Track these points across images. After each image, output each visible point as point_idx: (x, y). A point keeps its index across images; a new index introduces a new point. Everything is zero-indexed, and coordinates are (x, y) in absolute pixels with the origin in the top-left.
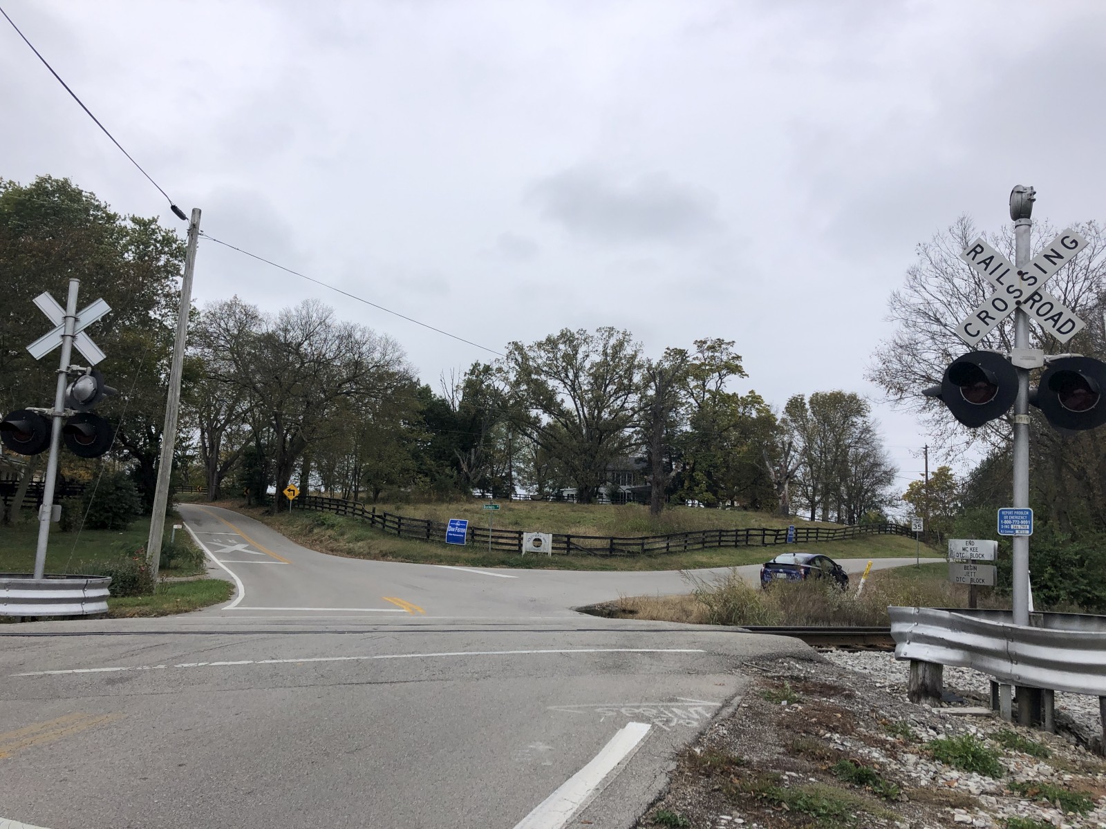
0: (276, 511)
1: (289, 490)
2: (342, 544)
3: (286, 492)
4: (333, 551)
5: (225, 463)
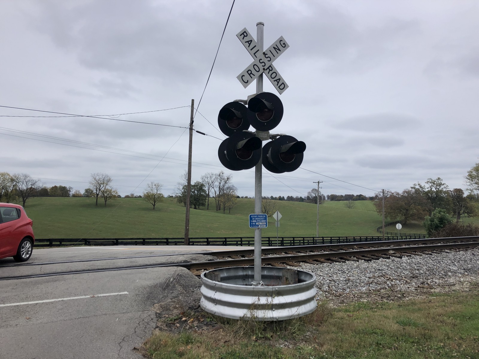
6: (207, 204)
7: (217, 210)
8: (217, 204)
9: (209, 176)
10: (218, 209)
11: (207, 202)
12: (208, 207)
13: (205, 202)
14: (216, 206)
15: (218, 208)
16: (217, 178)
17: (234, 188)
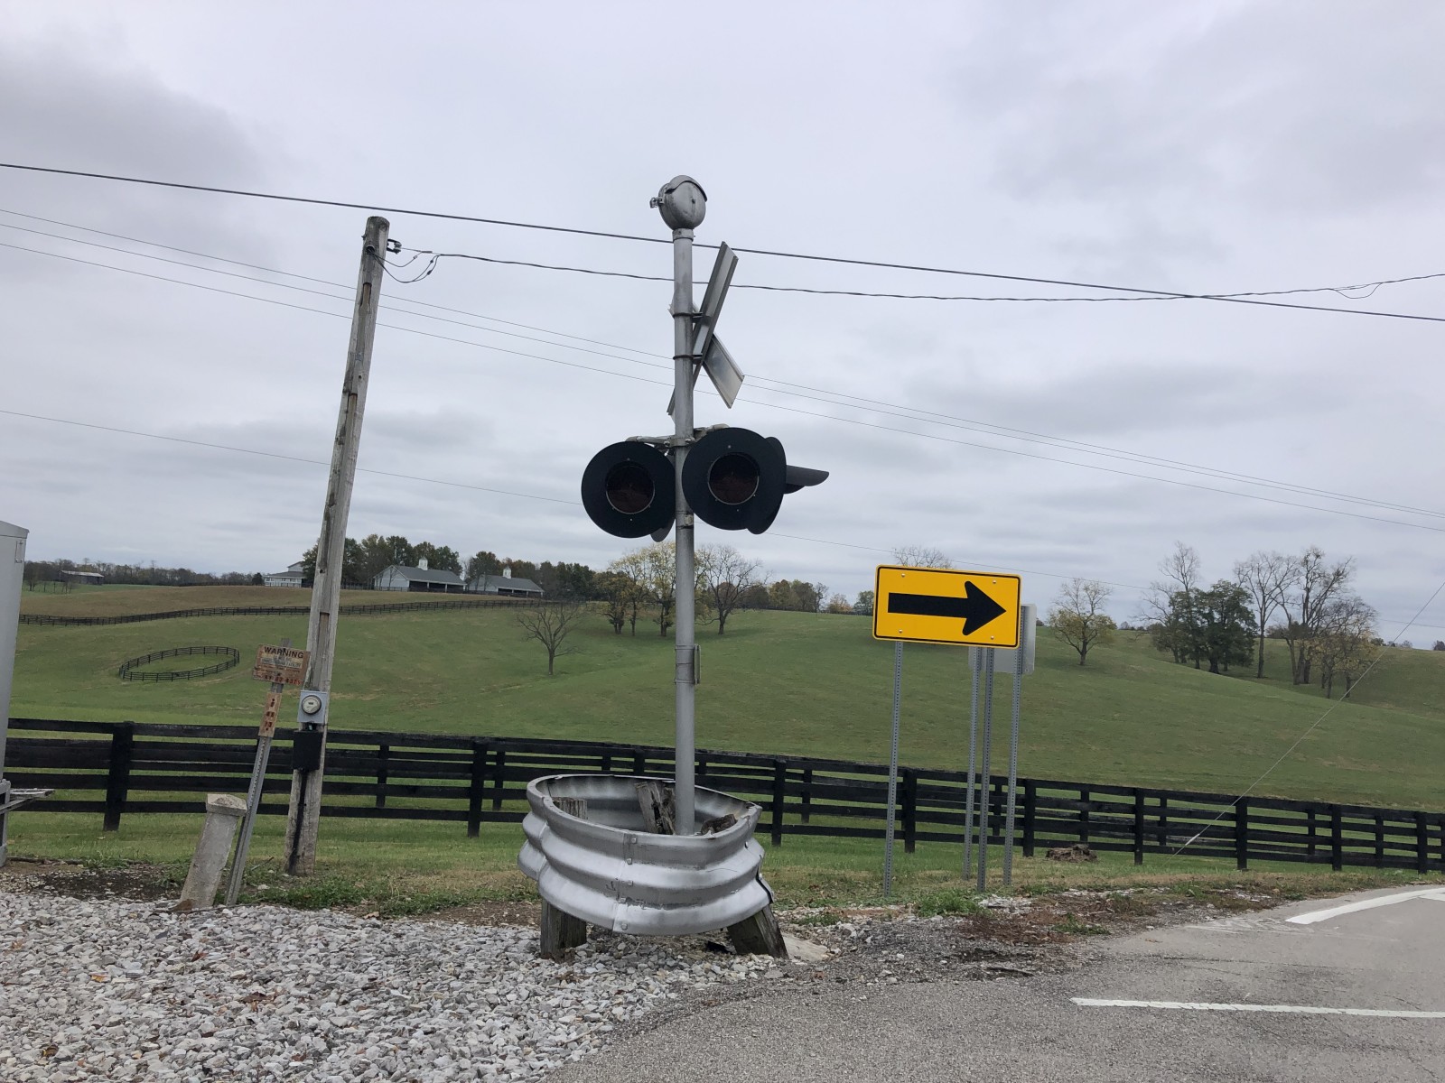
6: (1256, 657)
7: (1296, 683)
8: (1297, 661)
9: (1264, 564)
10: (1301, 678)
11: (1257, 652)
12: (1260, 669)
13: (1251, 650)
14: (1294, 667)
15: (1301, 675)
16: (1296, 573)
17: (1361, 609)
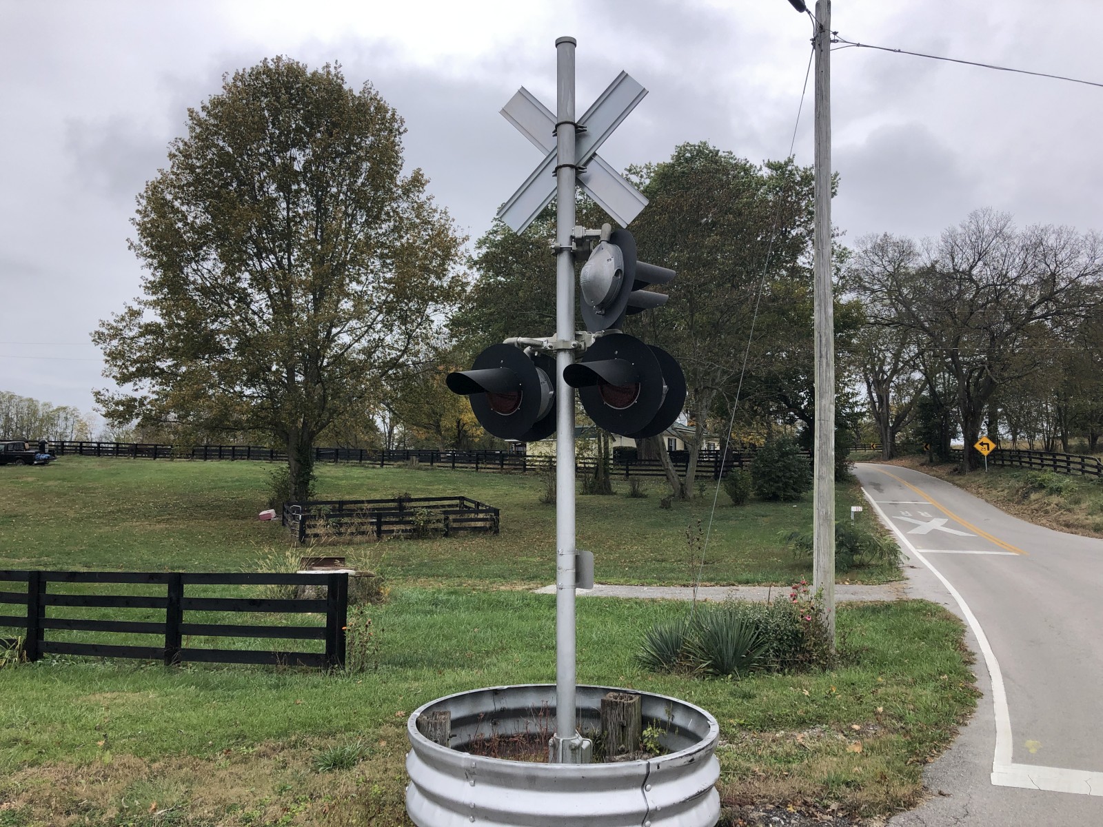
0: (967, 470)
1: (982, 444)
2: (1080, 516)
3: (977, 446)
4: (1069, 526)
5: (897, 417)
